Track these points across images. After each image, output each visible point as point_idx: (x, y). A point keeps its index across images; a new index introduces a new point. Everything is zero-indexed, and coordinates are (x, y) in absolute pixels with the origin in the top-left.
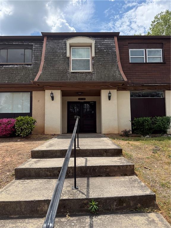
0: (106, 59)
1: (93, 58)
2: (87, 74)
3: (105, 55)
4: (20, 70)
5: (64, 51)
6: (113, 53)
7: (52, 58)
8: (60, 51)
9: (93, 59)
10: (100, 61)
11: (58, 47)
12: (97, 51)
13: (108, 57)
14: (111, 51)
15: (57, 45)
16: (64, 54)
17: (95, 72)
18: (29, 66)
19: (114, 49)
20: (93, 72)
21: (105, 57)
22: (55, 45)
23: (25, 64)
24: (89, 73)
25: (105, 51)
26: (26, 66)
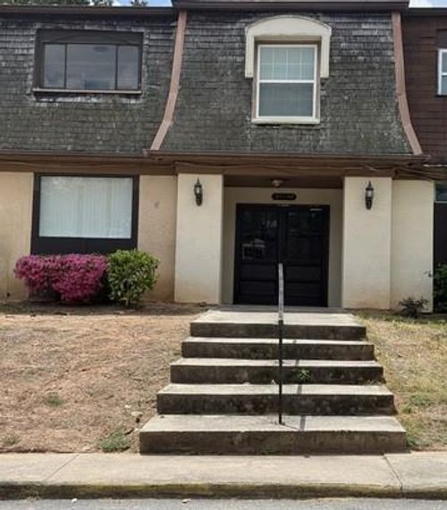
0: (362, 86)
1: (323, 82)
2: (304, 132)
3: (360, 73)
4: (106, 113)
5: (239, 59)
6: (384, 67)
7: (203, 78)
8: (224, 58)
9: (323, 84)
10: (343, 91)
11: (221, 46)
12: (337, 59)
13: (371, 78)
14: (378, 59)
15: (216, 39)
16: (238, 68)
17: (329, 125)
18: (133, 101)
19: (389, 53)
20: (323, 126)
21: (359, 80)
22: (211, 39)
23: (121, 95)
24: (310, 127)
25: (361, 58)
26: (124, 100)
